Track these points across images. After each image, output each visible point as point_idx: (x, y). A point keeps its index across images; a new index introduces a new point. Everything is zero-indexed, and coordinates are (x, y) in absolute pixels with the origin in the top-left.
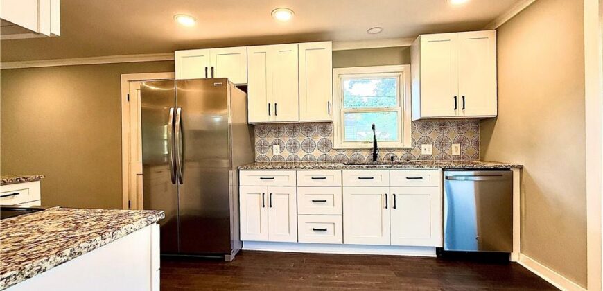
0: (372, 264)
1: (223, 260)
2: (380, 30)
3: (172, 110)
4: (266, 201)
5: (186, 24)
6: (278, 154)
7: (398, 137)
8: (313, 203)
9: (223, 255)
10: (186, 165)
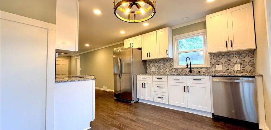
0: (177, 113)
1: (130, 103)
2: (187, 18)
3: (119, 58)
4: (144, 86)
5: (123, 33)
6: (154, 70)
7: (204, 63)
8: (158, 87)
9: (130, 101)
10: (122, 75)
